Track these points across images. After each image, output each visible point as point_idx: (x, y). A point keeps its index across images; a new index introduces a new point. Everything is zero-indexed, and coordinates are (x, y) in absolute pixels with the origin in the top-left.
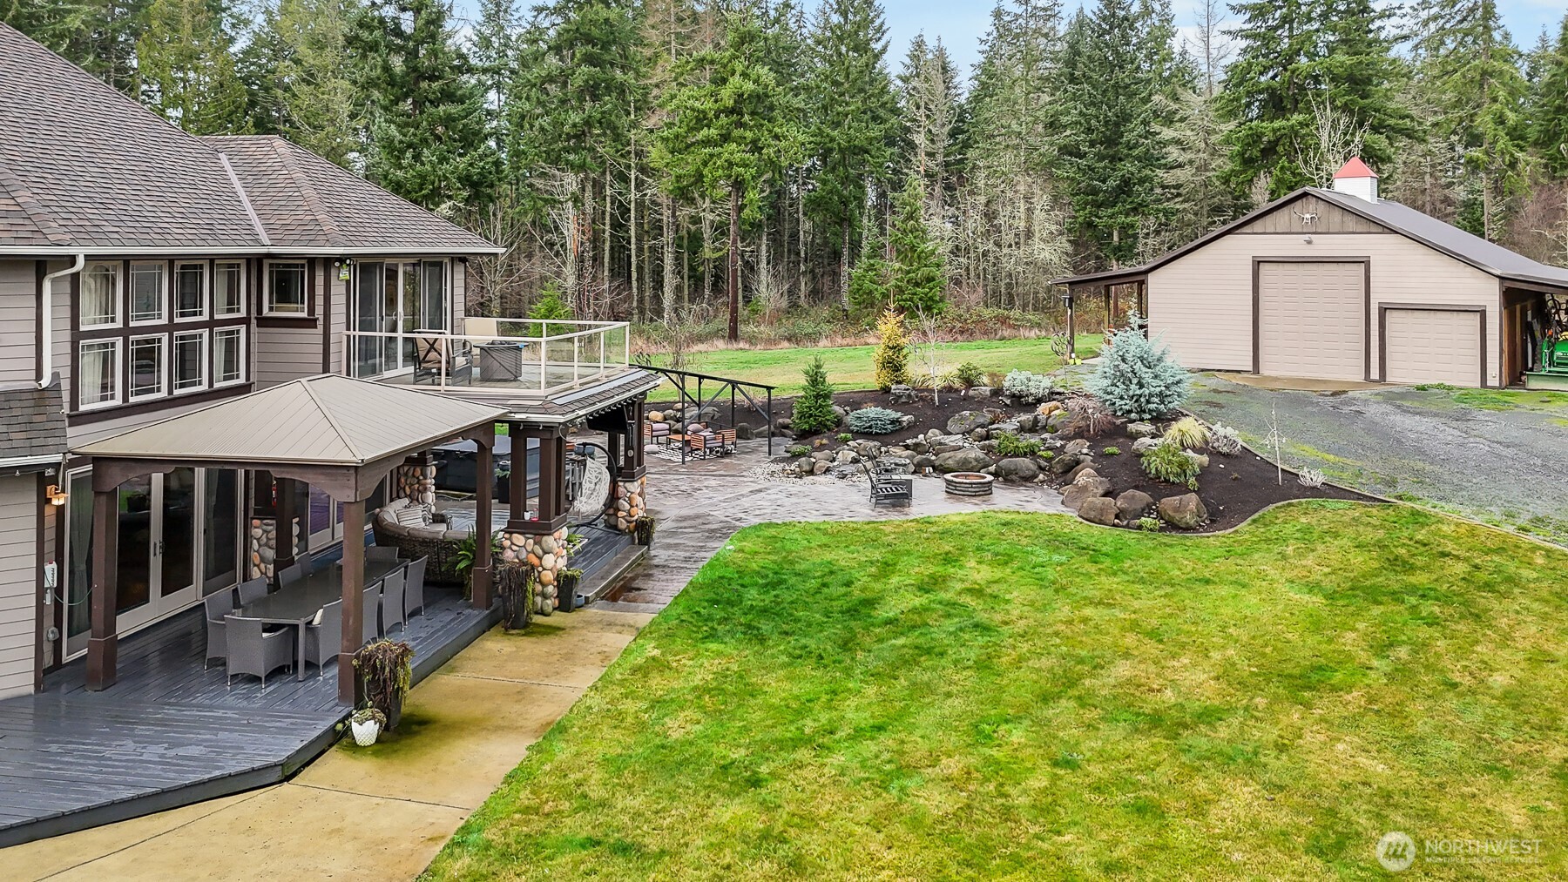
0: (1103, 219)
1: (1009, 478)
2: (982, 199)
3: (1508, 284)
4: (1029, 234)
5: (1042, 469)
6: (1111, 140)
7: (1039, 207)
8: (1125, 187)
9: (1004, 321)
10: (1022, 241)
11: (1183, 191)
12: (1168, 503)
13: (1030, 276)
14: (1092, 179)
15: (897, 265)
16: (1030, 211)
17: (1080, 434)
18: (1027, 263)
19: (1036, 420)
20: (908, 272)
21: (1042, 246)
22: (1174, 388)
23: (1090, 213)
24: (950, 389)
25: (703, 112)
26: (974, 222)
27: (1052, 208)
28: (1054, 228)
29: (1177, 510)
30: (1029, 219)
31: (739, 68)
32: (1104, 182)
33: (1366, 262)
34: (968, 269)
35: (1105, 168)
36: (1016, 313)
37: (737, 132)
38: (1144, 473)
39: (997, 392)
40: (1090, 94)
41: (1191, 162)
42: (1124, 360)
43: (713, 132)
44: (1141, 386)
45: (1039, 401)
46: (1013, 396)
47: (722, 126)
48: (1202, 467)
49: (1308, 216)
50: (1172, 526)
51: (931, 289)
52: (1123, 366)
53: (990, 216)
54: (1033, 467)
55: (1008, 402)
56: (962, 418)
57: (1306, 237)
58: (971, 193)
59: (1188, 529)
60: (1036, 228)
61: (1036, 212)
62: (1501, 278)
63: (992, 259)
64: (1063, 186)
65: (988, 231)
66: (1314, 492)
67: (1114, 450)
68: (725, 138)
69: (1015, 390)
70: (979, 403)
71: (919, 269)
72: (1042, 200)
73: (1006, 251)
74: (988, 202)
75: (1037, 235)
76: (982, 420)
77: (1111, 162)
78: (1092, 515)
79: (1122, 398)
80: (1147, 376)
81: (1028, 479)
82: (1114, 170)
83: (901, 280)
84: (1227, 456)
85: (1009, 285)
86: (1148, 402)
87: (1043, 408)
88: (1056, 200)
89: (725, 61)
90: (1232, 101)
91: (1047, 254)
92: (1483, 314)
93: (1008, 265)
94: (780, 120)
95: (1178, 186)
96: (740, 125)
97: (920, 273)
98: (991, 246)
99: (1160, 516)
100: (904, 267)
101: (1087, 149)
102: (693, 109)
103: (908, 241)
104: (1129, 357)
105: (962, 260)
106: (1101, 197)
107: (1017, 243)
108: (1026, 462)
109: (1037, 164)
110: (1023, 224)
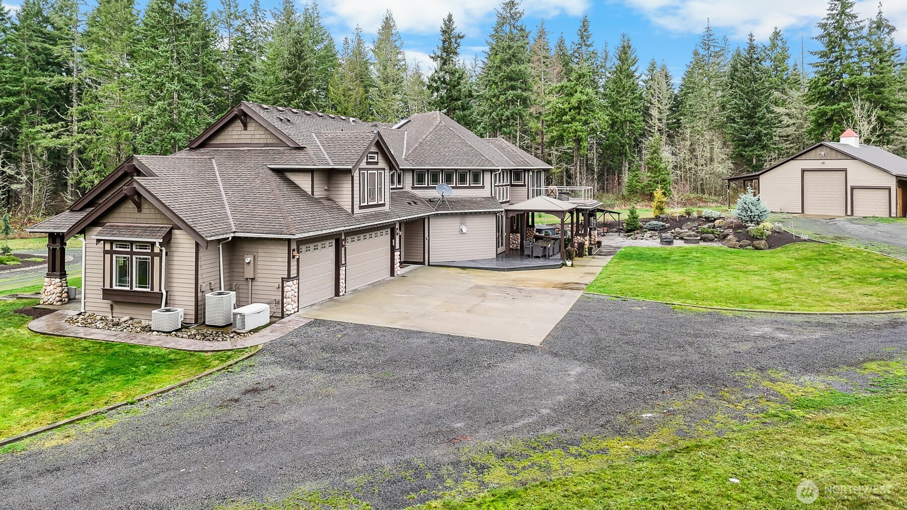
0: (747, 152)
1: (704, 240)
2: (688, 143)
3: (899, 178)
4: (712, 160)
5: (716, 237)
6: (751, 117)
7: (716, 147)
8: (759, 137)
9: (700, 199)
10: (708, 163)
11: (790, 138)
12: (756, 242)
13: (713, 180)
14: (742, 134)
15: (649, 174)
16: (712, 149)
17: (729, 227)
18: (710, 174)
19: (714, 225)
20: (654, 177)
21: (718, 165)
22: (763, 213)
23: (741, 150)
24: (682, 216)
25: (564, 109)
26: (684, 154)
27: (723, 148)
28: (724, 157)
29: (758, 244)
30: (711, 153)
31: (579, 89)
32: (747, 135)
33: (845, 170)
34: (681, 176)
35: (747, 129)
36: (706, 196)
37: (578, 117)
38: (750, 236)
39: (699, 217)
40: (740, 95)
41: (794, 124)
42: (745, 204)
43: (568, 117)
44: (751, 212)
45: (715, 219)
46: (706, 218)
47: (572, 115)
48: (769, 235)
49: (823, 153)
50: (757, 248)
51: (665, 185)
52: (745, 206)
53: (692, 151)
54: (713, 237)
55: (704, 220)
56: (687, 225)
57: (822, 161)
58: (683, 139)
59: (762, 249)
60: (715, 157)
61: (715, 149)
62: (897, 177)
63: (693, 172)
64: (728, 137)
65: (691, 158)
66: (805, 241)
67: (741, 231)
68: (573, 119)
69: (707, 216)
70: (694, 220)
71: (659, 176)
72: (718, 144)
73: (700, 168)
74: (691, 145)
75: (716, 160)
76: (694, 225)
77: (751, 126)
78: (732, 246)
79: (745, 216)
80: (753, 209)
81: (711, 240)
82: (752, 130)
83: (651, 181)
84: (778, 232)
85: (702, 185)
86: (754, 218)
87: (717, 221)
88: (725, 143)
89: (572, 86)
90: (812, 96)
91: (720, 169)
92: (890, 189)
93: (702, 174)
94: (597, 111)
95: (788, 136)
96: (579, 114)
97: (660, 178)
98: (693, 165)
99: (753, 246)
100: (652, 175)
101: (739, 120)
102: (560, 108)
103: (654, 163)
104: (747, 203)
105: (677, 172)
106: (746, 142)
107: (705, 164)
108: (711, 235)
109: (715, 126)
110: (708, 155)
